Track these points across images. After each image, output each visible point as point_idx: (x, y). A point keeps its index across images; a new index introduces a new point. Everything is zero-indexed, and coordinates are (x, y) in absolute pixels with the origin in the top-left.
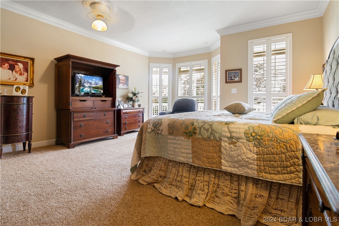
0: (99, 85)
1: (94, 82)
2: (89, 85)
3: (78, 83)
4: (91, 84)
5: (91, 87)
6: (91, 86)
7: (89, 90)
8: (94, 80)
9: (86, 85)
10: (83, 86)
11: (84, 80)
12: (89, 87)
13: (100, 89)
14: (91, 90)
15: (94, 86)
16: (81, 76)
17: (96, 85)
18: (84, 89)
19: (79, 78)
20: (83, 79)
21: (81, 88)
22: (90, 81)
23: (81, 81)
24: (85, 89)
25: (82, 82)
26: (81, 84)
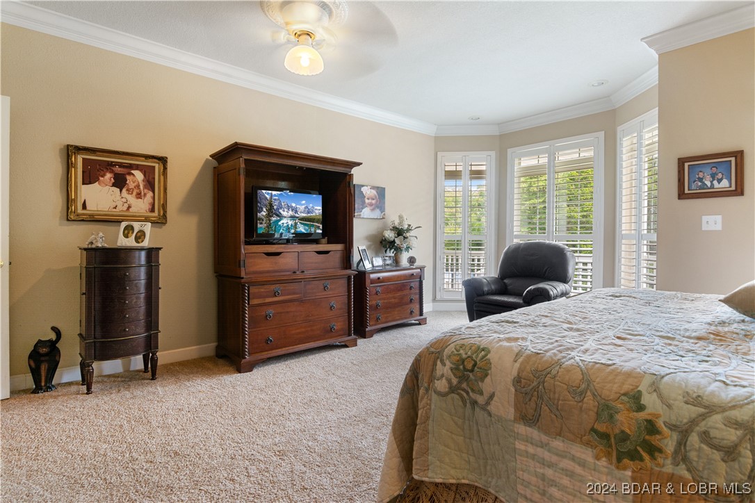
0: (314, 214)
1: (303, 207)
2: (291, 213)
3: (264, 210)
4: (296, 212)
5: (297, 217)
6: (297, 215)
7: (290, 223)
8: (304, 202)
9: (284, 214)
10: (278, 215)
11: (280, 203)
12: (292, 217)
13: (317, 222)
14: (296, 224)
15: (304, 215)
16: (271, 194)
17: (308, 213)
18: (279, 221)
19: (266, 198)
20: (275, 200)
21: (274, 219)
22: (294, 205)
23: (271, 205)
24: (282, 222)
25: (275, 207)
26: (272, 211)
